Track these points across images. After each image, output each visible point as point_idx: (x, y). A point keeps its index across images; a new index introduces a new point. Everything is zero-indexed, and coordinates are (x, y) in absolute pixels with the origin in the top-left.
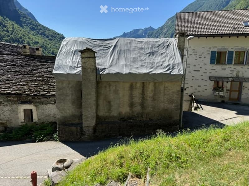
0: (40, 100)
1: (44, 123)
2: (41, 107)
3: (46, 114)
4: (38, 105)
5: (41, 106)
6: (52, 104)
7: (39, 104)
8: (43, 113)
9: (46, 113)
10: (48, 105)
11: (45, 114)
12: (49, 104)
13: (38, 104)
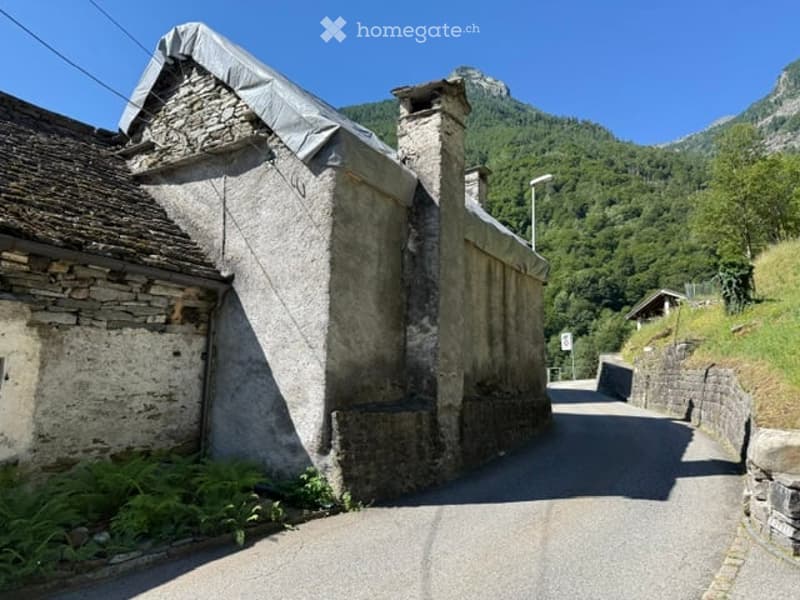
0: (82, 295)
1: (74, 463)
2: (81, 341)
3: (107, 393)
4: (67, 327)
5: (78, 339)
6: (153, 328)
7: (73, 320)
8: (83, 386)
9: (103, 385)
10: (128, 331)
11: (95, 390)
12: (134, 326)
13: (64, 319)
